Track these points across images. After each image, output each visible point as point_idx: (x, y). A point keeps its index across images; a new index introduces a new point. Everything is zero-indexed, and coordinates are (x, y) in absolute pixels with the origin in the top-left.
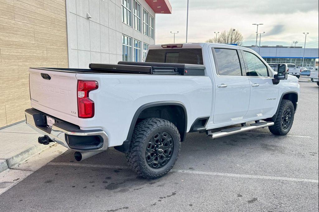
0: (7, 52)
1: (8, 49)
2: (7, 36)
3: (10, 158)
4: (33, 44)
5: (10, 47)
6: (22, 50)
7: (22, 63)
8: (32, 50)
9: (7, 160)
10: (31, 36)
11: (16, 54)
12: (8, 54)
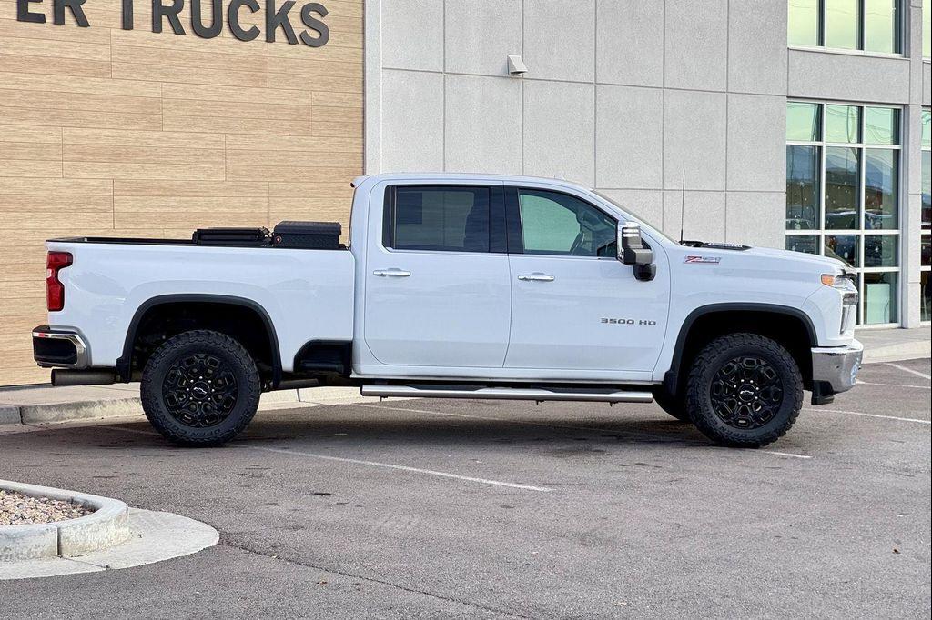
0: (133, 206)
1: (137, 200)
2: (137, 170)
3: (30, 407)
4: (218, 183)
5: (143, 193)
6: (178, 199)
7: (176, 231)
8: (215, 199)
9: (23, 407)
10: (215, 163)
11: (158, 210)
12: (133, 210)
